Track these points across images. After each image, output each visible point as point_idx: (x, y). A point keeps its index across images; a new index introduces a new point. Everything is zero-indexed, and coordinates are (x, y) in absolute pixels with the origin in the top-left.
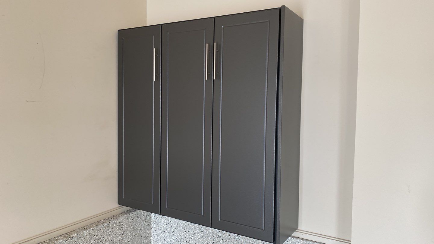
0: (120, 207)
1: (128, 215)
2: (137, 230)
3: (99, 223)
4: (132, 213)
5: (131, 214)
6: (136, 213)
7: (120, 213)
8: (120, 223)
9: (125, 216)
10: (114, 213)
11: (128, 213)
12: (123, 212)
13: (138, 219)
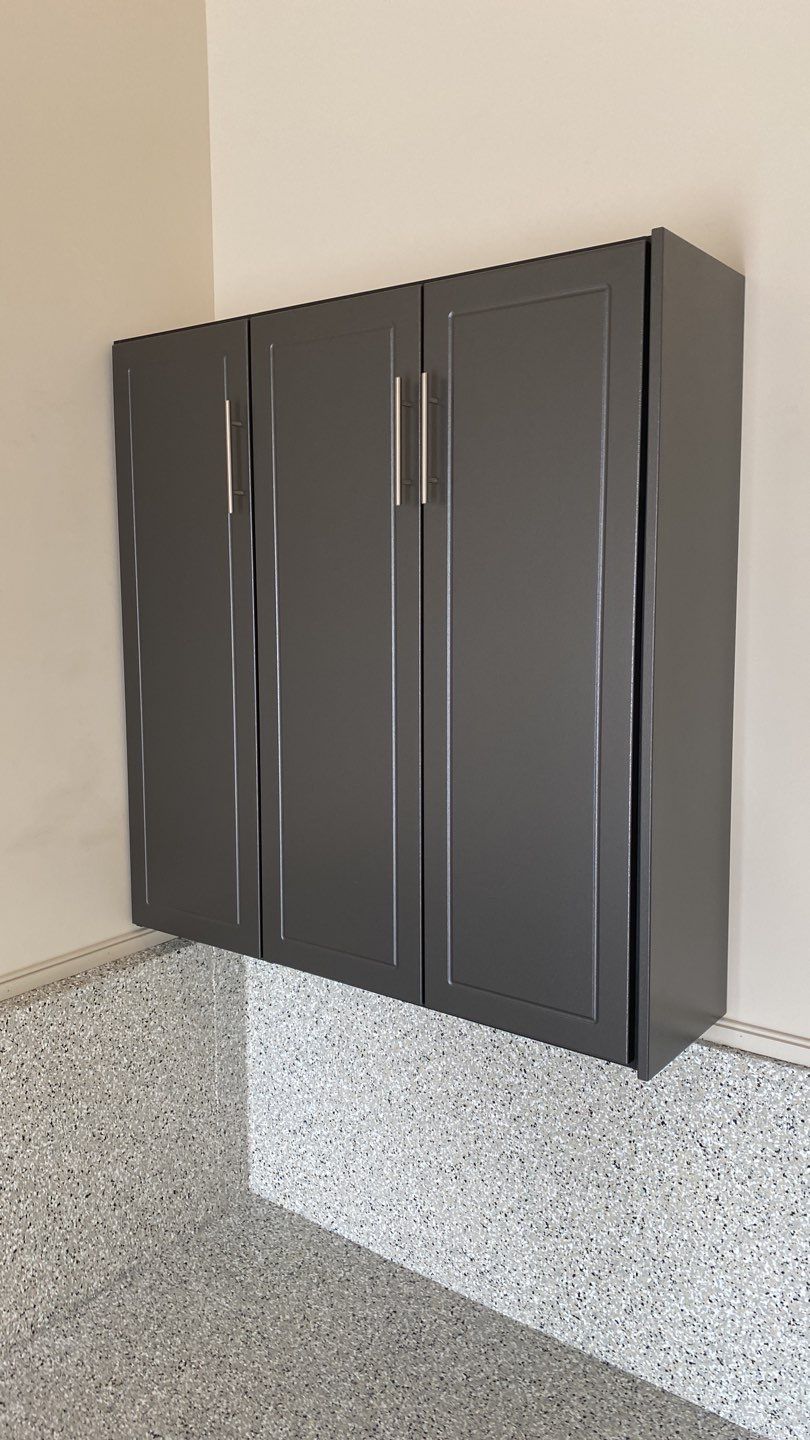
0: (137, 931)
1: (165, 958)
2: (198, 1007)
3: (67, 982)
4: (179, 952)
5: (173, 954)
6: (191, 952)
7: (140, 953)
8: (138, 985)
9: (155, 961)
10: (118, 951)
11: (166, 953)
12: (149, 946)
13: (199, 972)
